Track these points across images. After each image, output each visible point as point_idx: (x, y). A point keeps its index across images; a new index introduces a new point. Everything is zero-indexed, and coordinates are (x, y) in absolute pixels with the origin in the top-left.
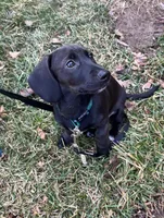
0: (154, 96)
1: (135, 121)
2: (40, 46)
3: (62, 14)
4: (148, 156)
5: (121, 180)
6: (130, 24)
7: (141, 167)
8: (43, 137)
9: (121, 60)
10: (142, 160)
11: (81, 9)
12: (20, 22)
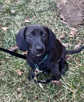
0: (82, 52)
1: (71, 65)
2: (19, 24)
3: (31, 6)
4: (78, 85)
5: (63, 98)
6: (68, 12)
7: (74, 91)
8: (20, 74)
9: (64, 31)
10: (75, 87)
11: (41, 3)
12: (8, 11)
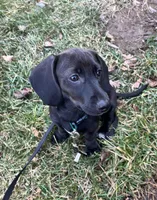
0: (143, 95)
1: (124, 117)
2: (33, 50)
3: (54, 18)
4: (136, 149)
5: (111, 171)
6: (120, 28)
7: (130, 159)
8: (36, 135)
9: (112, 61)
10: (130, 153)
11: (72, 13)
12: (14, 27)
